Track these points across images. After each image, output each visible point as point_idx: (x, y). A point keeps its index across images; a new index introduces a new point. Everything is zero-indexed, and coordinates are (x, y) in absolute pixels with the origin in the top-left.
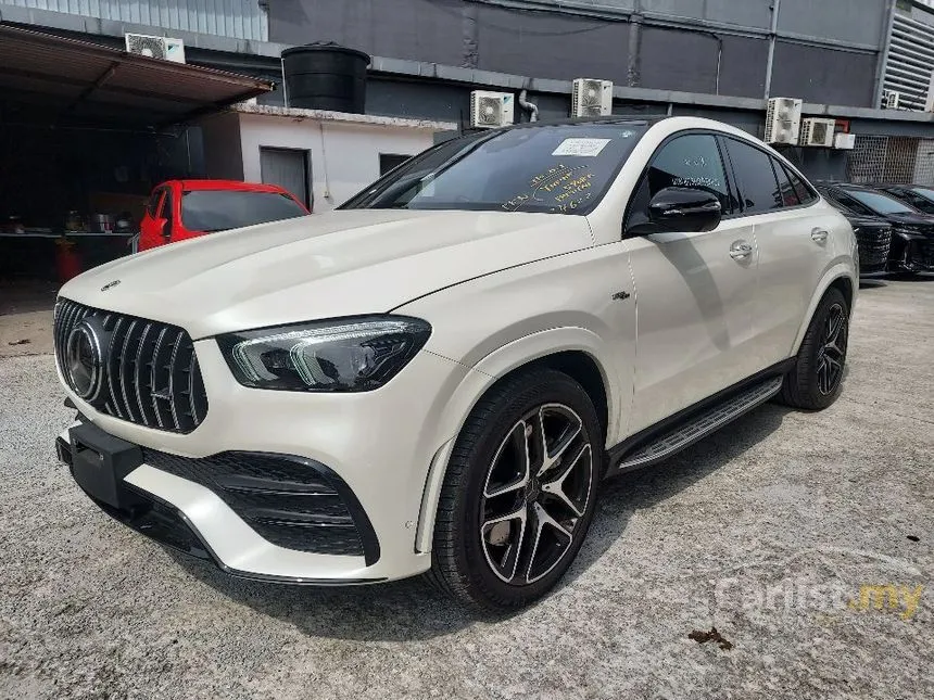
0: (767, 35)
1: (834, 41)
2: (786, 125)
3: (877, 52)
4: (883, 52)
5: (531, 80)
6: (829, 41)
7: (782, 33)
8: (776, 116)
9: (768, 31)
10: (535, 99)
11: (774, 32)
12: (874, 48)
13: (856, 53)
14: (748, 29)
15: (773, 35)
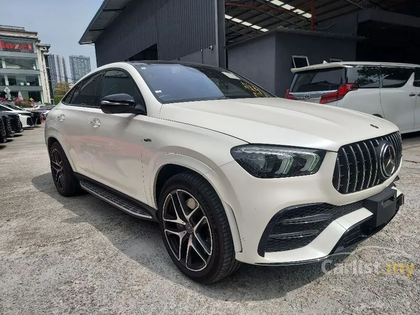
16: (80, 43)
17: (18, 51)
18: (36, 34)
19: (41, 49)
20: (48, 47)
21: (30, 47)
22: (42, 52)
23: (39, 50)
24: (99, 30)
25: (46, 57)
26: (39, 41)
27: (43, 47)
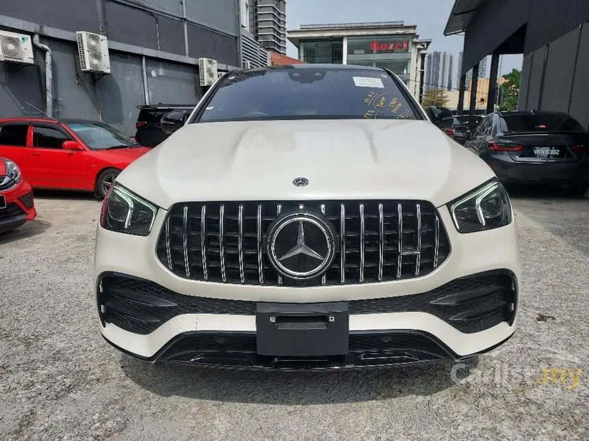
0: (182, 19)
1: (217, 29)
2: (211, 75)
3: (236, 38)
4: (239, 38)
5: (41, 27)
6: (214, 28)
7: (189, 19)
8: (205, 70)
9: (181, 16)
10: (45, 41)
11: (185, 17)
12: (234, 35)
13: (227, 36)
14: (169, 13)
15: (185, 19)
16: (445, 34)
17: (392, 51)
18: (414, 27)
19: (419, 46)
20: (428, 43)
21: (405, 45)
22: (419, 50)
23: (416, 46)
24: (467, 12)
25: (423, 56)
26: (417, 37)
27: (421, 43)
